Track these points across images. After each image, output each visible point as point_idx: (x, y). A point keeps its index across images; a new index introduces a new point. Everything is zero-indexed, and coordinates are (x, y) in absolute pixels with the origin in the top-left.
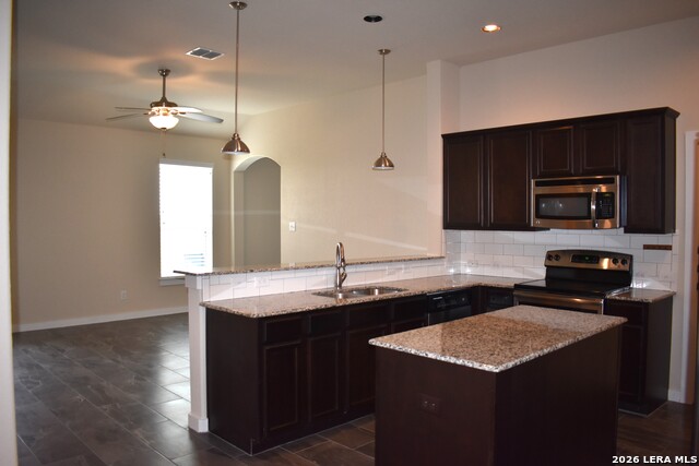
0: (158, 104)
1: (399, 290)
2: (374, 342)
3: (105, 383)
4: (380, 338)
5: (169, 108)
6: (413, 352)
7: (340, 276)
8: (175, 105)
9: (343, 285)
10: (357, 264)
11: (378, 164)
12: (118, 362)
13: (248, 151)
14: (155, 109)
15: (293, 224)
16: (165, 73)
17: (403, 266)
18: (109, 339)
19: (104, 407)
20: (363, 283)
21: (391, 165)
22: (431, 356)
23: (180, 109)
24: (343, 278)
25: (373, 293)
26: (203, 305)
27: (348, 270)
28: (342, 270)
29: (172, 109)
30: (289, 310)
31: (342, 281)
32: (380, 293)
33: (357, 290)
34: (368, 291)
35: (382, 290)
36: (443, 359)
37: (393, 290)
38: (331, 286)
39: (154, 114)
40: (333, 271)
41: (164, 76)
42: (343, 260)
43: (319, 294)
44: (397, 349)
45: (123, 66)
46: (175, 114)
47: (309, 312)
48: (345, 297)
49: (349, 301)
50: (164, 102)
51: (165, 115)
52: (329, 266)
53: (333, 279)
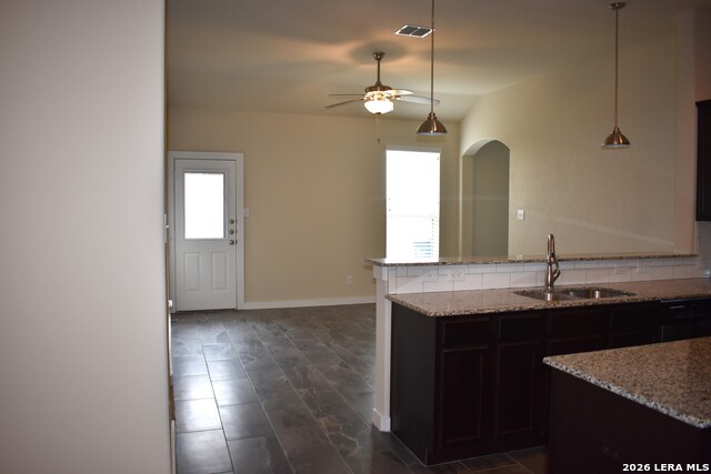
0: (372, 89)
1: (628, 294)
2: (548, 360)
3: (310, 367)
4: (558, 357)
5: (383, 93)
6: (592, 381)
7: (552, 274)
8: (390, 89)
9: (555, 284)
10: (576, 259)
11: (610, 141)
12: (329, 346)
13: (445, 131)
14: (370, 94)
15: (521, 212)
16: (379, 56)
17: (637, 264)
18: (329, 322)
19: (301, 390)
20: (583, 282)
21: (626, 142)
22: (614, 389)
23: (393, 93)
24: (555, 275)
25: (594, 296)
26: (388, 297)
27: (562, 266)
28: (554, 266)
29: (386, 93)
30: (474, 310)
31: (553, 279)
32: (602, 296)
33: (574, 290)
34: (588, 292)
35: (604, 292)
36: (629, 396)
37: (619, 293)
38: (541, 284)
39: (369, 99)
40: (544, 267)
41: (379, 60)
42: (553, 255)
43: (523, 293)
44: (574, 374)
45: (338, 53)
46: (390, 98)
47: (500, 314)
48: (555, 298)
49: (561, 304)
50: (379, 86)
51: (379, 99)
52: (538, 261)
53: (543, 276)
